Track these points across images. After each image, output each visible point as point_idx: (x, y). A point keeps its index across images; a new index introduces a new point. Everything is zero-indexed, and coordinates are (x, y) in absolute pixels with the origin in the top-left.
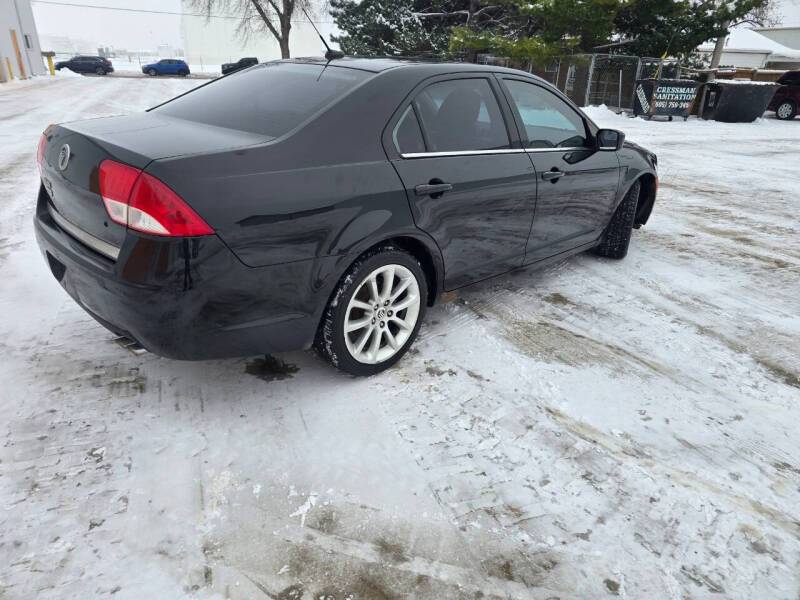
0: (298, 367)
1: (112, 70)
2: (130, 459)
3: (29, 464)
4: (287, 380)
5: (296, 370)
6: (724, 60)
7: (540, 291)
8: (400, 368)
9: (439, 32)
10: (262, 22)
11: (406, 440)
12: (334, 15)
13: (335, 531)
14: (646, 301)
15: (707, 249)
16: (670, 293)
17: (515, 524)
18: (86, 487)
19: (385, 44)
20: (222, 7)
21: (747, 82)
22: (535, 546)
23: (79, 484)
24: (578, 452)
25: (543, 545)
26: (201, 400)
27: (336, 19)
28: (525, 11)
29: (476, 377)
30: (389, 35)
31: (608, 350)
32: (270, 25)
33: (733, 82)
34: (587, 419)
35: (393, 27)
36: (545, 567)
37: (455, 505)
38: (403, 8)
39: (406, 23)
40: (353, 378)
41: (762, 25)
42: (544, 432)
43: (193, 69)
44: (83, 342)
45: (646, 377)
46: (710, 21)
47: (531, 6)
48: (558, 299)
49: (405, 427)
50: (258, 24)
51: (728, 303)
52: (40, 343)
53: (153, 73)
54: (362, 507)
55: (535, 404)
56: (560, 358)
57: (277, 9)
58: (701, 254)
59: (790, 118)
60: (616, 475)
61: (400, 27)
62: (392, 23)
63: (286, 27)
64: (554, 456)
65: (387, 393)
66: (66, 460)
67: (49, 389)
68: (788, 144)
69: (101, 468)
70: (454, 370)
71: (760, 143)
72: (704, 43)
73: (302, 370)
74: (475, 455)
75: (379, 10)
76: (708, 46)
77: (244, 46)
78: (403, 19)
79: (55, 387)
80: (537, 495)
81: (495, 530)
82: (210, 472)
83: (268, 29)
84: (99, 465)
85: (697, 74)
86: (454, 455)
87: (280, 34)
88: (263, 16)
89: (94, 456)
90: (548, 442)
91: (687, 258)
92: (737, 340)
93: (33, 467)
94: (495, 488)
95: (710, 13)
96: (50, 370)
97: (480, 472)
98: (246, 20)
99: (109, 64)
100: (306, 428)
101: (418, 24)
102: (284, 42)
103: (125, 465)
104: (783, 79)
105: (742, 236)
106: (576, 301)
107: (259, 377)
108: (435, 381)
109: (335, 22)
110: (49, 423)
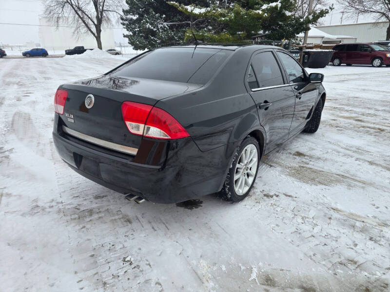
0: (201, 200)
1: (5, 55)
2: (147, 260)
3: (94, 271)
4: (200, 208)
5: (201, 202)
6: (309, 41)
7: (289, 151)
8: (251, 196)
9: (178, 31)
10: (86, 29)
11: (278, 233)
12: (123, 24)
13: (276, 285)
14: (339, 152)
15: (346, 125)
16: (345, 147)
17: (357, 268)
18: (133, 279)
19: (152, 38)
20: (65, 21)
21: (319, 50)
22: (373, 278)
23: (129, 279)
24: (360, 228)
25: (377, 276)
26: (164, 223)
27: (125, 27)
28: (221, 21)
29: (289, 196)
30: (154, 33)
31: (338, 176)
32: (90, 30)
33: (314, 50)
34: (353, 211)
35: (155, 29)
36: (385, 287)
37: (324, 263)
38: (159, 20)
39: (161, 27)
40: (232, 203)
41: (316, 25)
42: (339, 220)
43: (50, 53)
44: (80, 199)
45: (363, 188)
46: (302, 24)
47: (223, 19)
48: (299, 154)
49: (273, 225)
50: (84, 29)
51: (372, 149)
52: (58, 203)
53: (28, 56)
54: (281, 270)
55: (324, 206)
56: (320, 183)
57: (94, 22)
58: (346, 128)
59: (339, 65)
60: (384, 237)
61: (158, 29)
62: (154, 28)
63: (99, 31)
64: (351, 231)
65: (253, 209)
66: (114, 266)
67: (79, 228)
68: (346, 77)
69: (135, 267)
70: (277, 194)
71: (335, 77)
72: (300, 33)
73: (204, 202)
74: (315, 235)
75: (148, 22)
76: (302, 35)
77: (78, 41)
78: (160, 26)
79: (81, 226)
80: (356, 252)
81: (351, 273)
82: (195, 262)
83: (90, 32)
84: (133, 266)
85: (298, 48)
86: (306, 237)
87: (96, 34)
88: (87, 25)
89: (127, 262)
90: (344, 225)
91: (341, 130)
92: (388, 166)
93: (97, 273)
94: (336, 251)
95: (302, 20)
96: (73, 217)
97: (324, 244)
98: (77, 28)
99: (4, 52)
100: (227, 233)
101: (167, 28)
102: (98, 38)
103: (147, 264)
104: (334, 48)
105: (357, 119)
106: (308, 154)
107: (185, 208)
108: (272, 201)
109: (124, 28)
110: (91, 247)
